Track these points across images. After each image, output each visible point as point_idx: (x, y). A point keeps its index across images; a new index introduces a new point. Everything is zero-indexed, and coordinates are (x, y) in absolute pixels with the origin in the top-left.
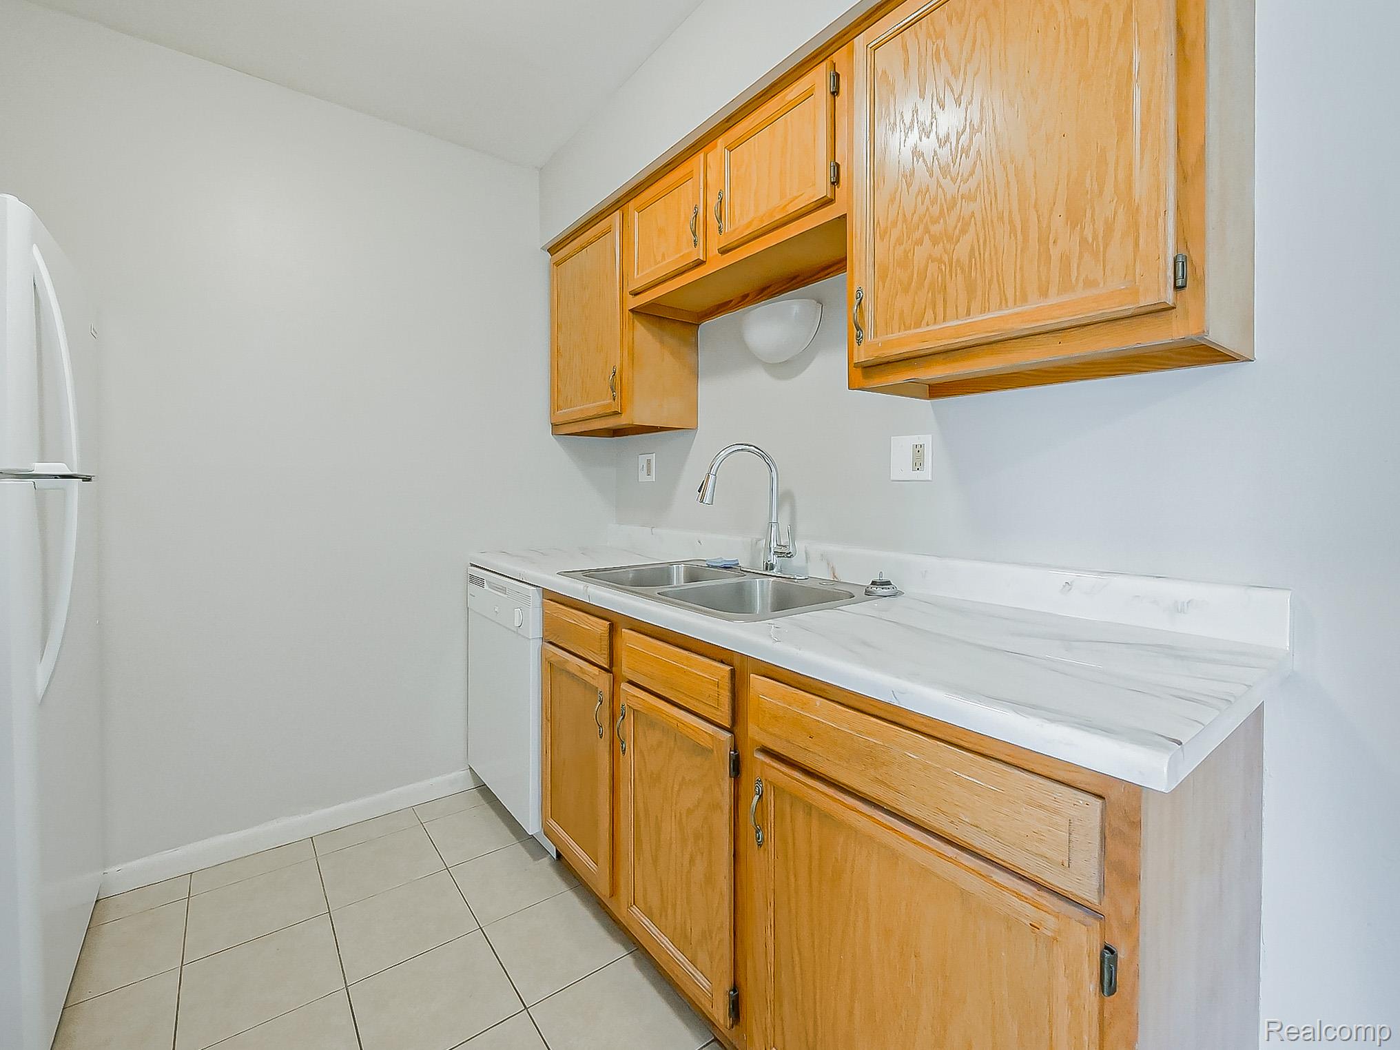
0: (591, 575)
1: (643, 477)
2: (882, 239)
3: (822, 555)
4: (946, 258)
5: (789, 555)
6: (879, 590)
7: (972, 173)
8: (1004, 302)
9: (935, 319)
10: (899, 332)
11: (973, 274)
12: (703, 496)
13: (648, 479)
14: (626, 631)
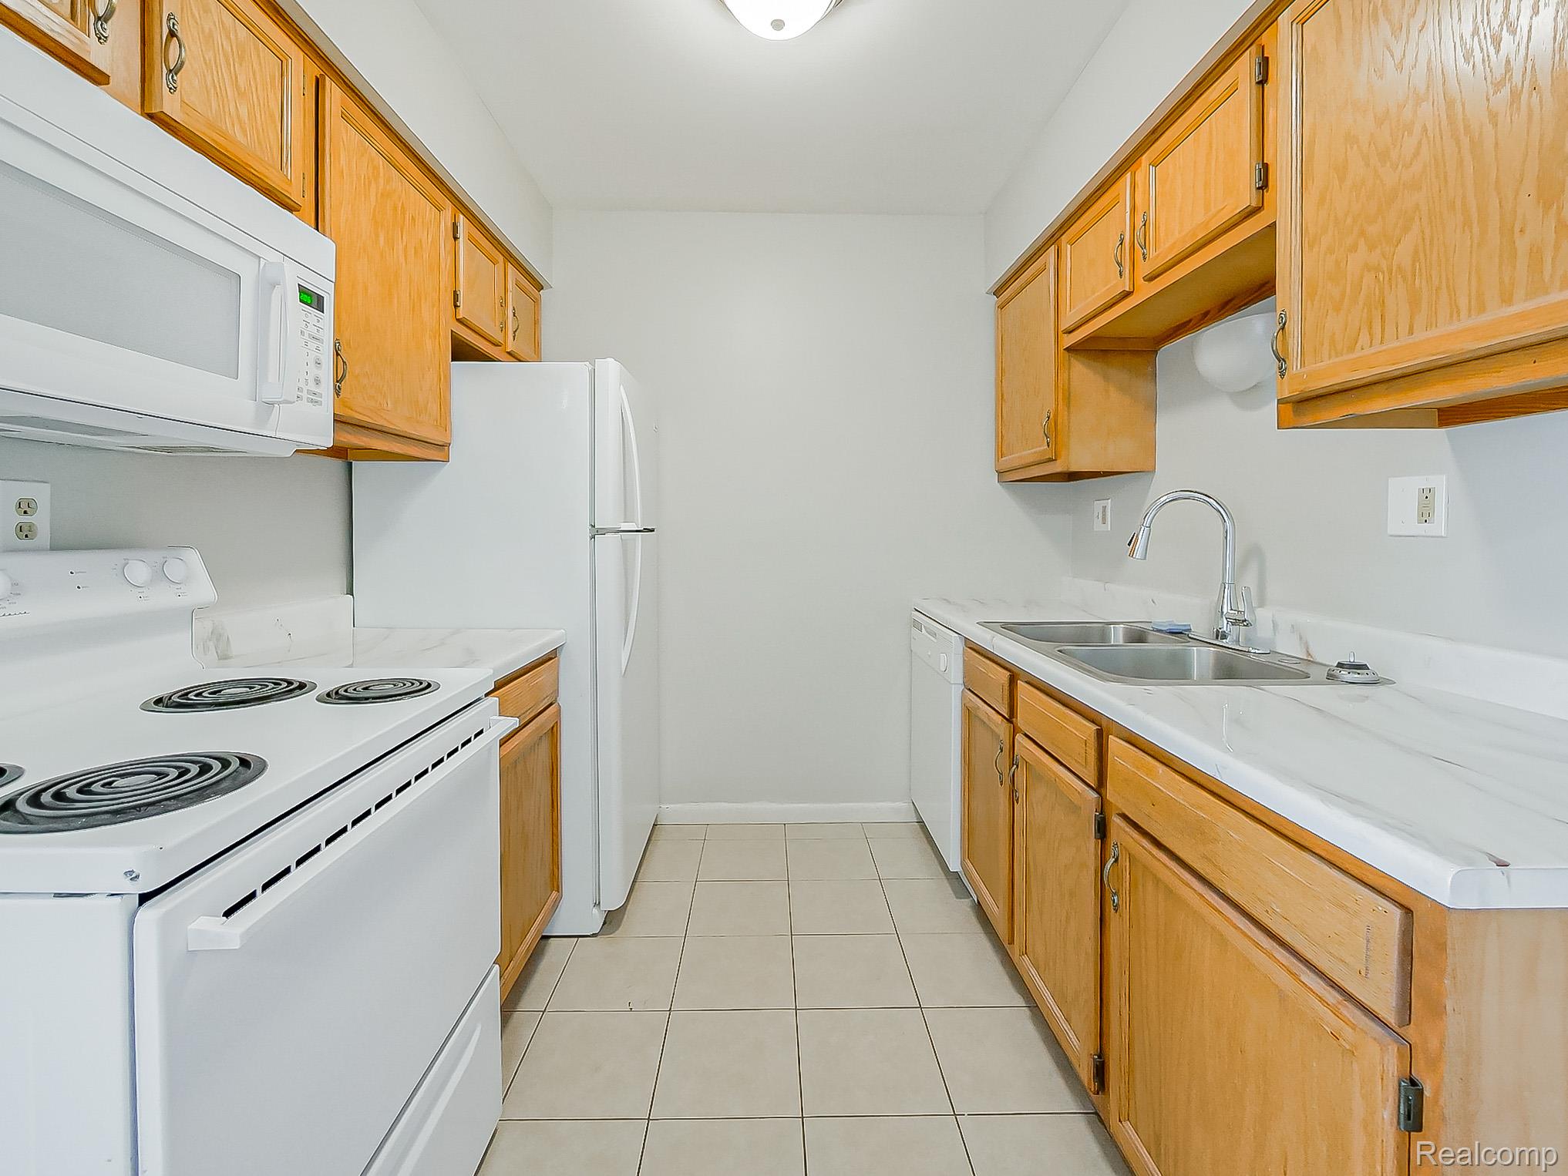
0: (1010, 628)
1: (1098, 525)
2: (1311, 247)
3: (1293, 626)
4: (1384, 265)
5: (1245, 623)
6: (1345, 674)
7: (1416, 154)
8: (1455, 315)
9: (1371, 342)
10: (1330, 359)
11: (1417, 281)
12: (1133, 551)
13: (1103, 528)
14: (1022, 683)
